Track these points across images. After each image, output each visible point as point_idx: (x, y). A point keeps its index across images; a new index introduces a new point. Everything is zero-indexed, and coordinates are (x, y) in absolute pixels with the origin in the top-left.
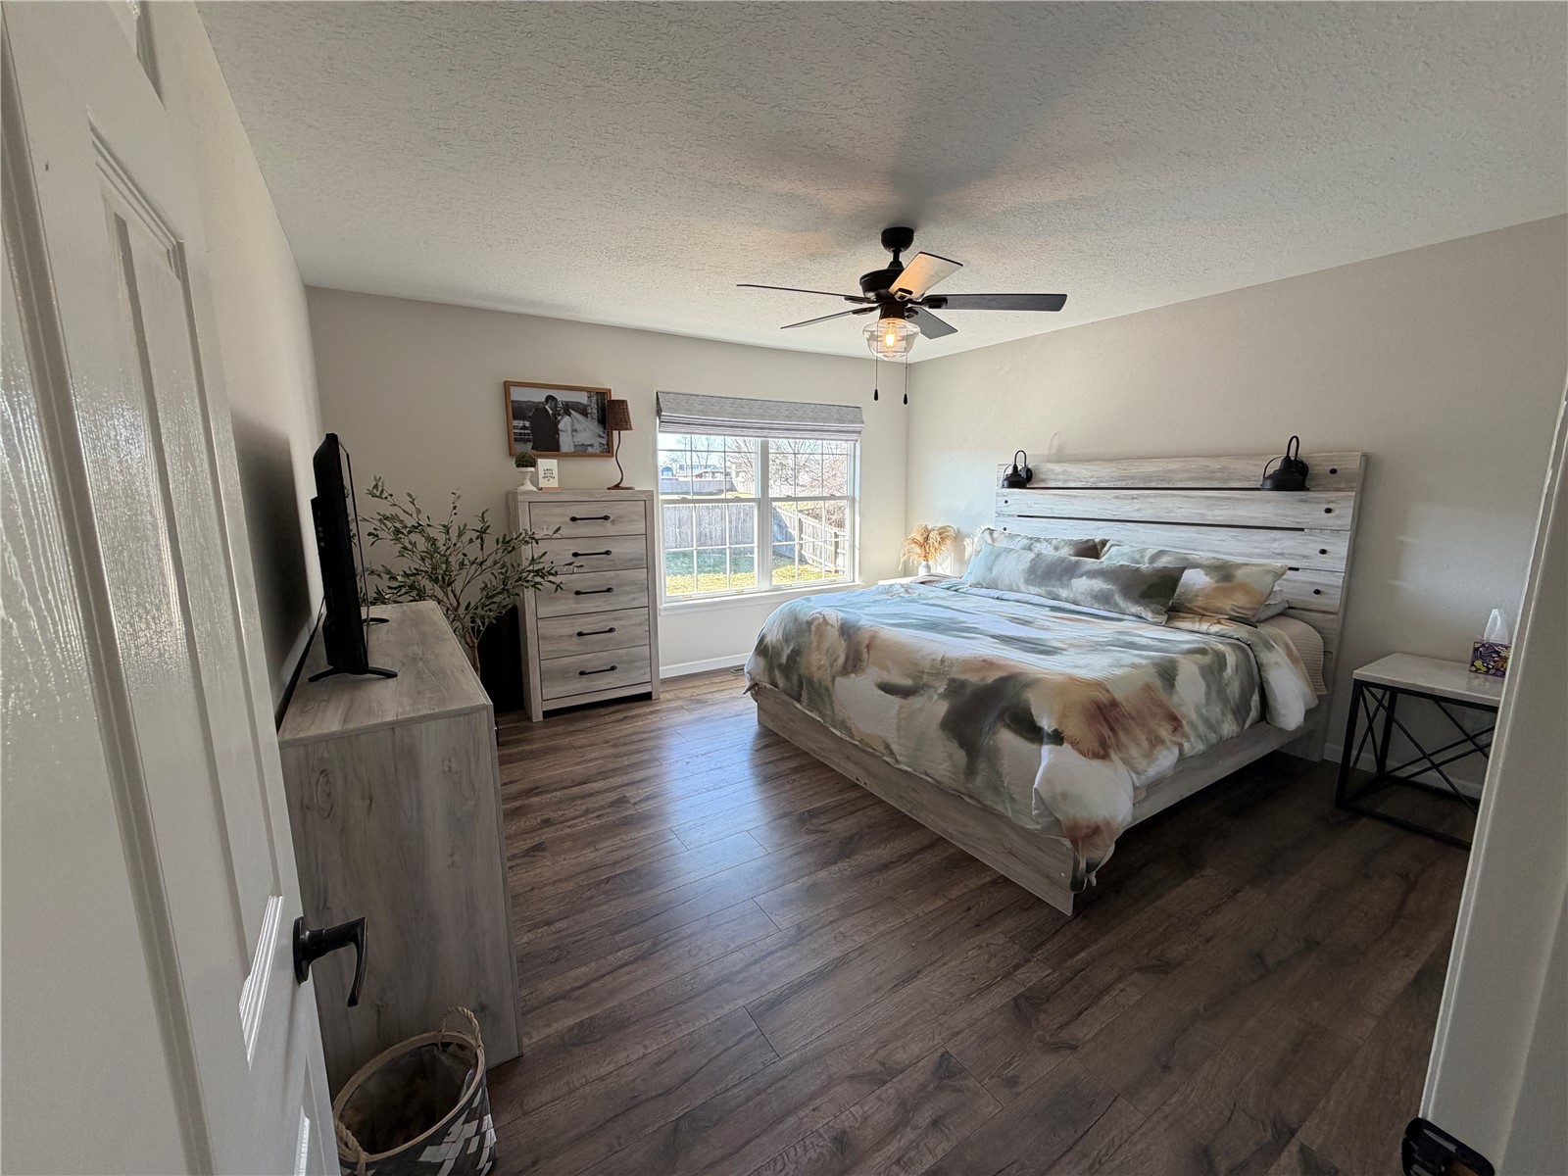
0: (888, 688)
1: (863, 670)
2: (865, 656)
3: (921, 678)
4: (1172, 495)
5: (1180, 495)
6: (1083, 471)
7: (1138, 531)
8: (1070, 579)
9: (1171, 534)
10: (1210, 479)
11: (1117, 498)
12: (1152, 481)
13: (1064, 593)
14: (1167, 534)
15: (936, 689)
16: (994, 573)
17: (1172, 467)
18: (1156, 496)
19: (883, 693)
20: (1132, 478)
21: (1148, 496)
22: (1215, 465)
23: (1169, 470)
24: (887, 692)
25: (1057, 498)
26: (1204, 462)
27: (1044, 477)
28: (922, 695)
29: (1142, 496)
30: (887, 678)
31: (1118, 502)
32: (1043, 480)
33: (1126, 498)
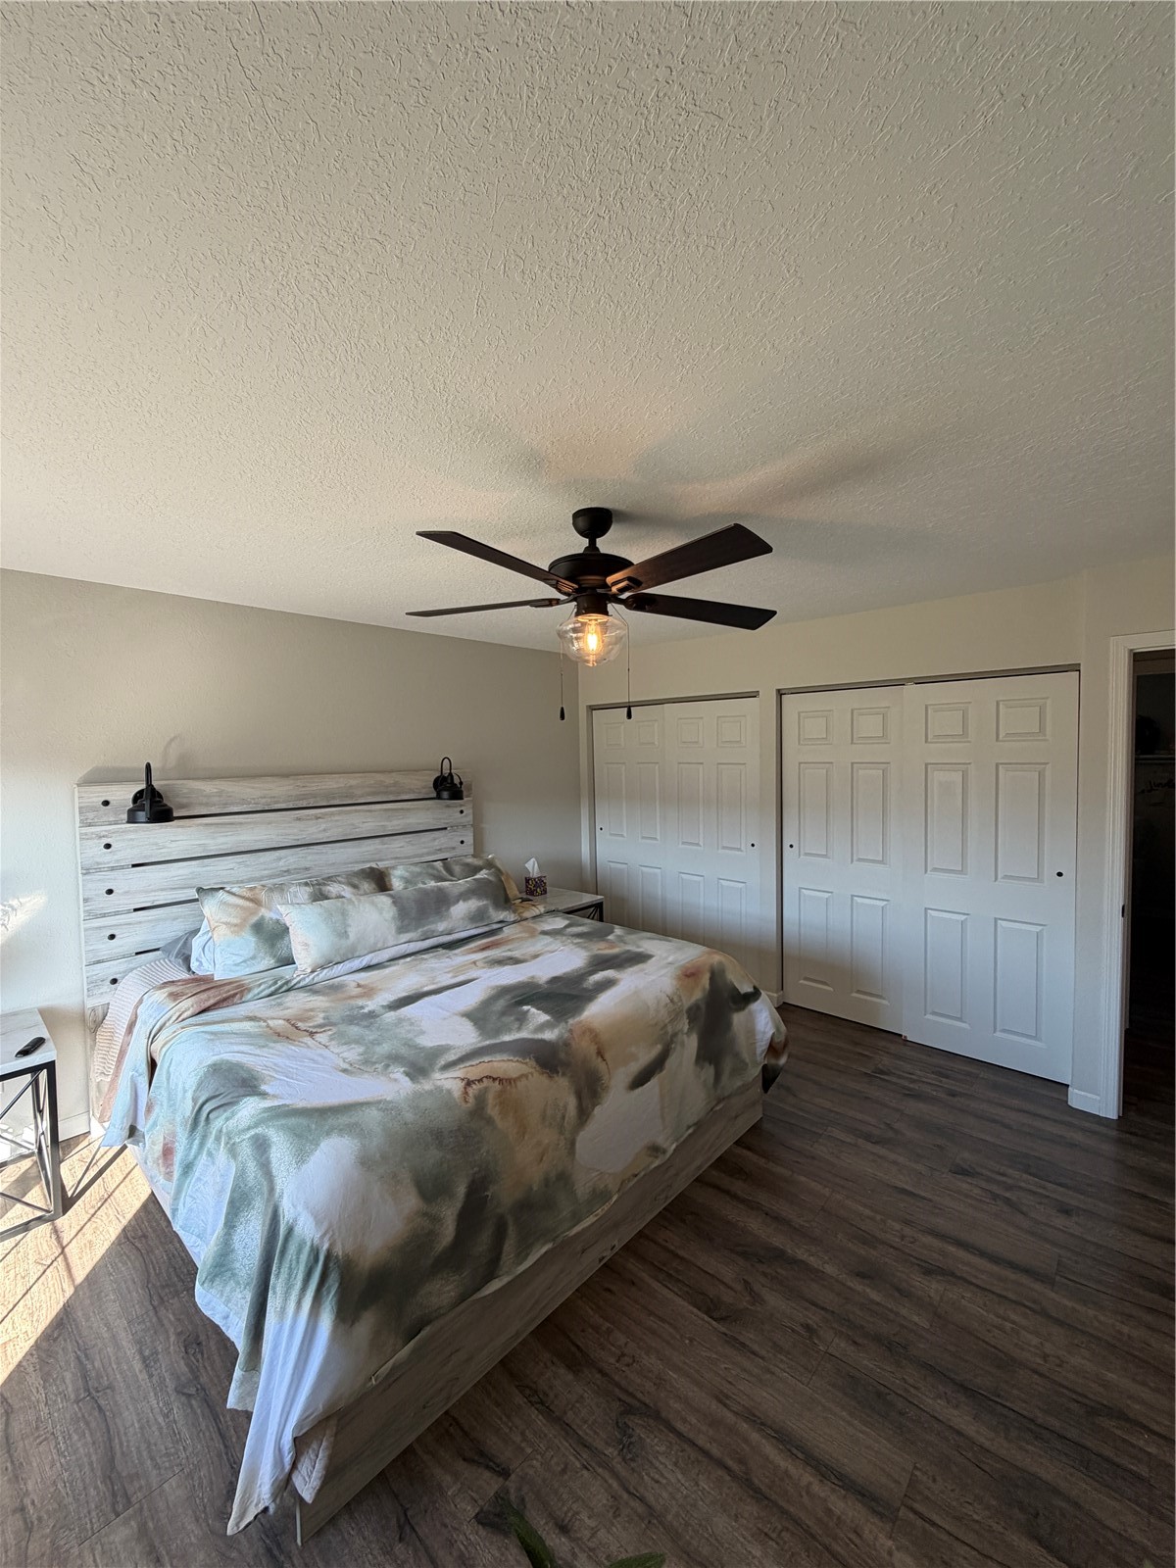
0: (640, 1080)
1: (607, 1087)
2: (602, 1066)
3: (666, 1033)
4: (356, 811)
5: (359, 811)
6: (248, 790)
7: (326, 853)
8: (449, 908)
9: (359, 850)
10: (386, 793)
11: (299, 819)
12: (334, 798)
13: (441, 926)
14: (355, 850)
15: (681, 1030)
16: (352, 936)
17: (353, 782)
18: (340, 813)
19: (640, 1089)
20: (314, 796)
21: (332, 814)
22: (388, 779)
23: (351, 787)
24: (642, 1085)
25: (213, 829)
26: (380, 777)
27: (185, 801)
28: (675, 1048)
29: (326, 814)
30: (634, 1068)
31: (298, 824)
32: (182, 806)
33: (308, 818)
